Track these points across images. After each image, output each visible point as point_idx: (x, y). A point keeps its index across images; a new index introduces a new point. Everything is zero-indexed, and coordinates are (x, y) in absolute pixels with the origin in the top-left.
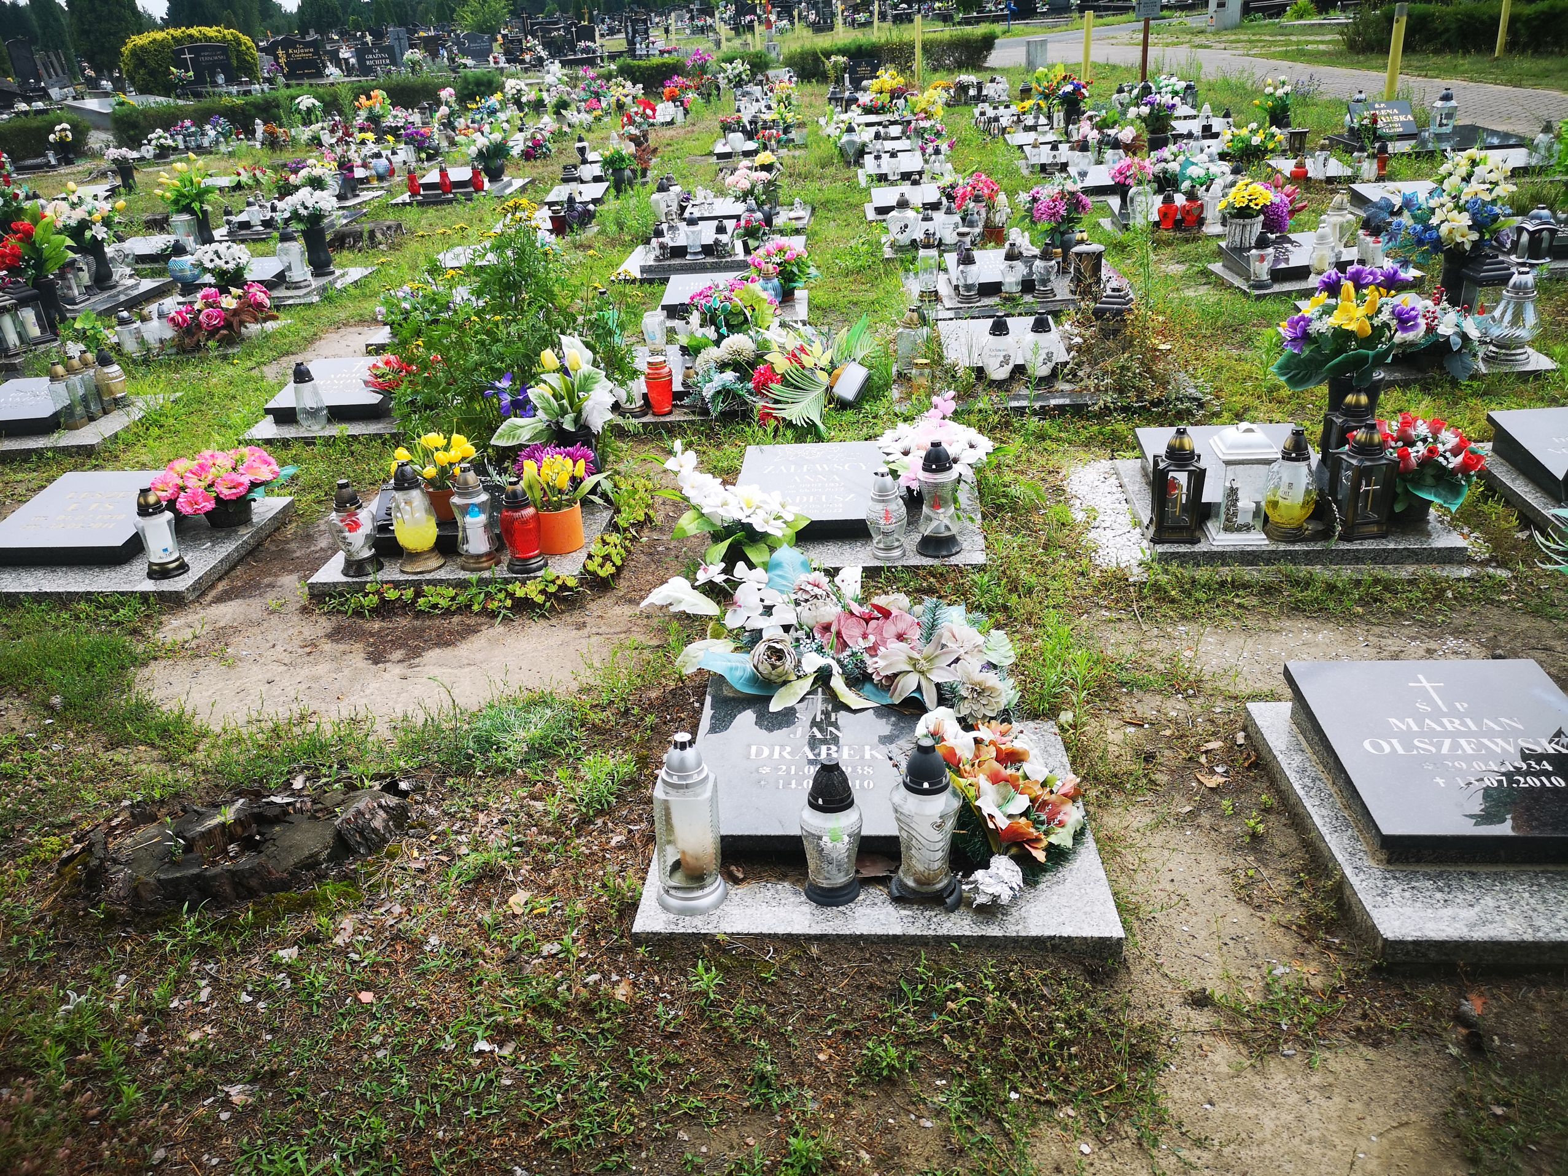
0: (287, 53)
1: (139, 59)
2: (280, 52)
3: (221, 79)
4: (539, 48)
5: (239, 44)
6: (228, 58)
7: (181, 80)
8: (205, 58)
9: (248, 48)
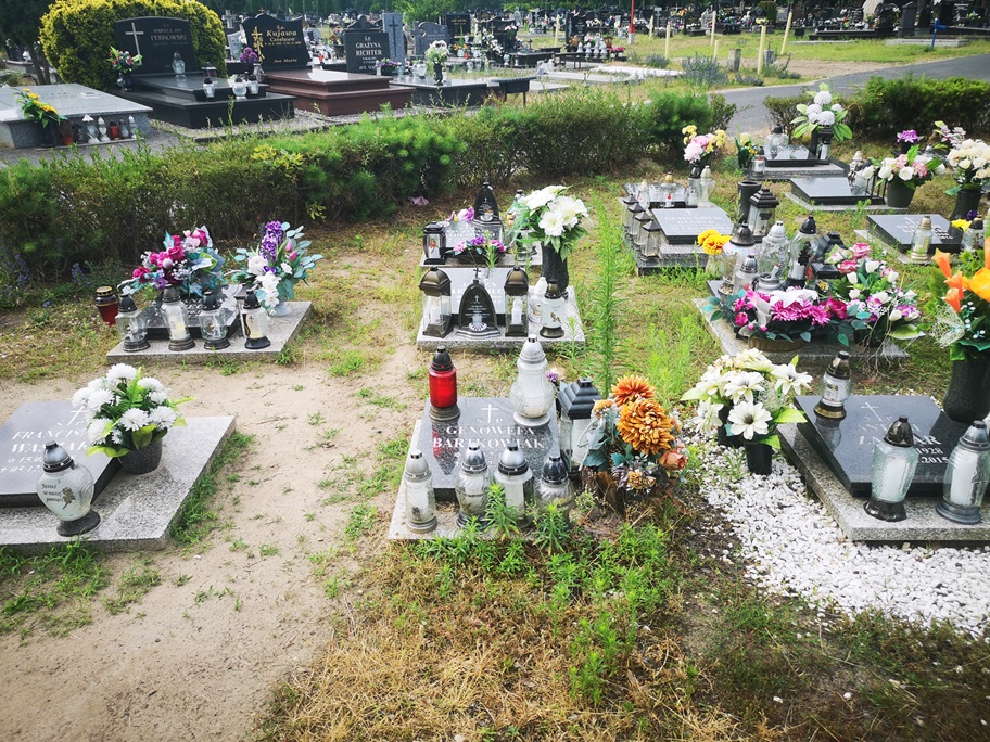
0: (264, 36)
1: (66, 32)
2: (256, 34)
3: (179, 67)
4: (494, 42)
5: (203, 20)
6: (190, 39)
7: (125, 66)
8: (159, 37)
9: (215, 26)
